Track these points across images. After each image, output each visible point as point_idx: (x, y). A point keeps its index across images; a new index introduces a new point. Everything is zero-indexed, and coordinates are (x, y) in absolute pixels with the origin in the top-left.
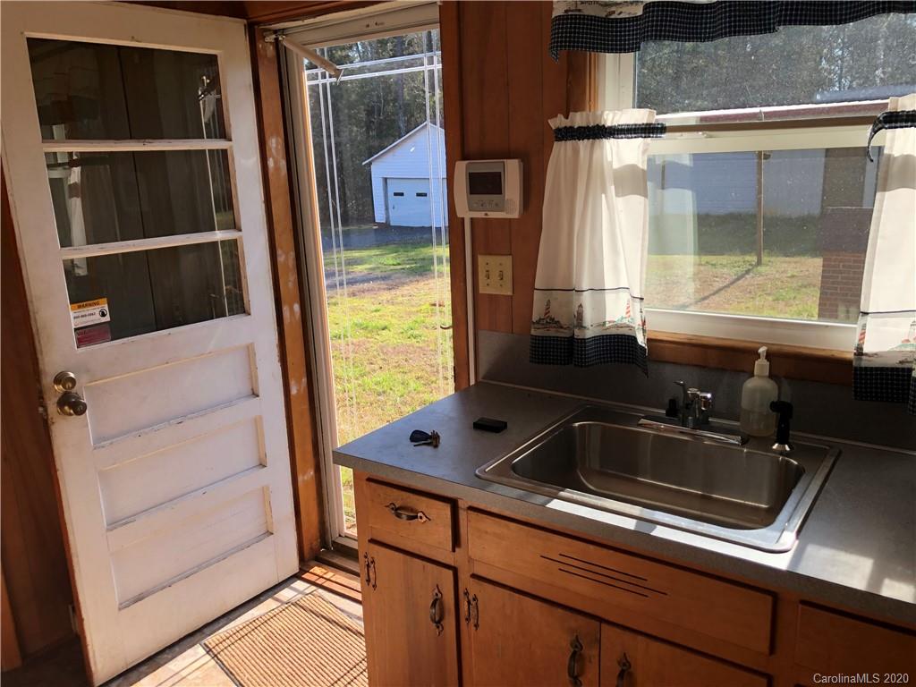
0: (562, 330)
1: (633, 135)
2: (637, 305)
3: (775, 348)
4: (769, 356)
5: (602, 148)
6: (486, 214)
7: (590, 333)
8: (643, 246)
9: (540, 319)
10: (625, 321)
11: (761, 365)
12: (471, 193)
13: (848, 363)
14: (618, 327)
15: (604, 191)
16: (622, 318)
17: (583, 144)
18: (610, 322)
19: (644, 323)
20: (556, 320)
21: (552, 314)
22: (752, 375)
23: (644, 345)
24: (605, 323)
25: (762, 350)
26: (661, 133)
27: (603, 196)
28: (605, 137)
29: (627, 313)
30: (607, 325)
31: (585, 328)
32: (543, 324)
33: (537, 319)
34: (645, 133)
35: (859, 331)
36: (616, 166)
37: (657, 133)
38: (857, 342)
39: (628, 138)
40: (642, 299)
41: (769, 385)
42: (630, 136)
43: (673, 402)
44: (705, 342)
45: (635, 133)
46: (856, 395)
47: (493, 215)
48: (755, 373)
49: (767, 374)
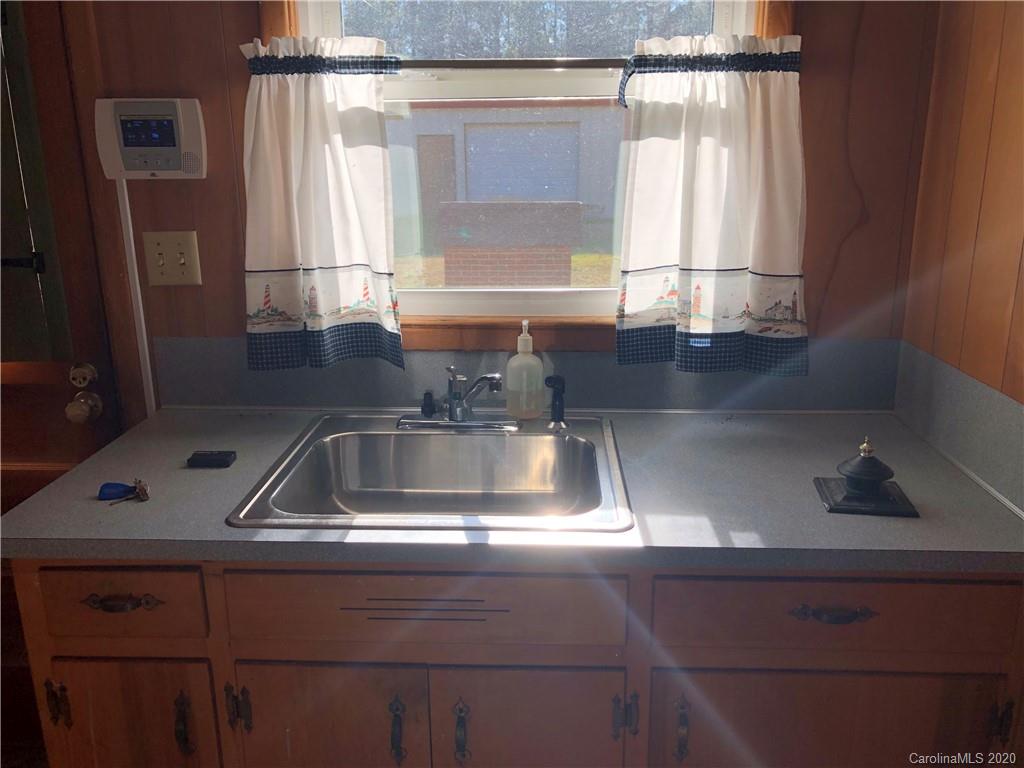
0: (290, 323)
1: (361, 71)
2: (385, 282)
3: (536, 320)
4: (532, 330)
5: (320, 86)
6: (153, 175)
7: (326, 323)
8: (386, 209)
9: (259, 311)
10: (364, 306)
11: (524, 341)
12: (126, 145)
13: (610, 328)
14: (355, 313)
15: (327, 139)
16: (359, 302)
17: (293, 80)
18: (345, 308)
19: (395, 305)
20: (280, 310)
21: (273, 303)
22: (514, 352)
23: (396, 332)
24: (339, 310)
25: (525, 323)
26: (396, 68)
27: (327, 146)
28: (322, 71)
29: (365, 295)
30: (342, 312)
31: (320, 316)
32: (263, 318)
33: (256, 311)
34: (375, 68)
35: (620, 293)
36: (341, 108)
37: (391, 68)
38: (618, 303)
39: (355, 74)
40: (391, 274)
41: (534, 361)
42: (356, 71)
43: (428, 395)
44: (460, 321)
45: (363, 68)
46: (619, 360)
47: (163, 175)
48: (519, 349)
49: (531, 349)
